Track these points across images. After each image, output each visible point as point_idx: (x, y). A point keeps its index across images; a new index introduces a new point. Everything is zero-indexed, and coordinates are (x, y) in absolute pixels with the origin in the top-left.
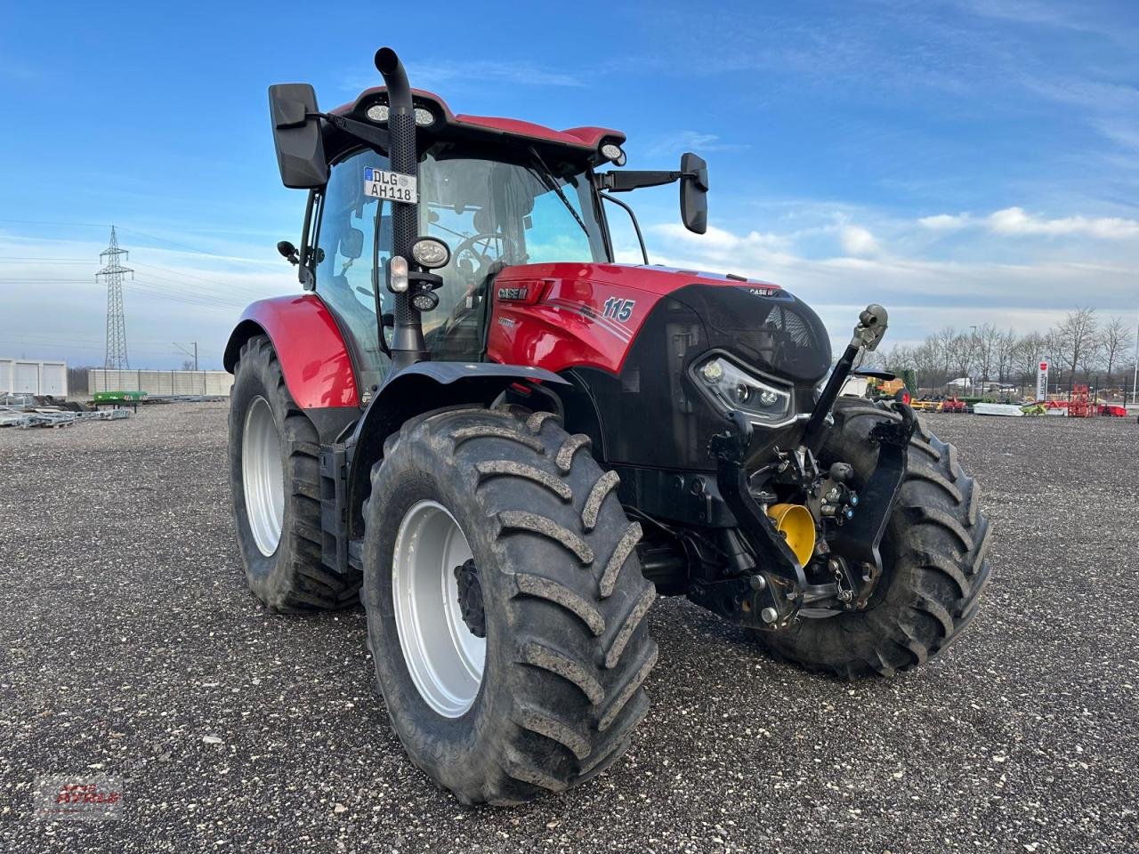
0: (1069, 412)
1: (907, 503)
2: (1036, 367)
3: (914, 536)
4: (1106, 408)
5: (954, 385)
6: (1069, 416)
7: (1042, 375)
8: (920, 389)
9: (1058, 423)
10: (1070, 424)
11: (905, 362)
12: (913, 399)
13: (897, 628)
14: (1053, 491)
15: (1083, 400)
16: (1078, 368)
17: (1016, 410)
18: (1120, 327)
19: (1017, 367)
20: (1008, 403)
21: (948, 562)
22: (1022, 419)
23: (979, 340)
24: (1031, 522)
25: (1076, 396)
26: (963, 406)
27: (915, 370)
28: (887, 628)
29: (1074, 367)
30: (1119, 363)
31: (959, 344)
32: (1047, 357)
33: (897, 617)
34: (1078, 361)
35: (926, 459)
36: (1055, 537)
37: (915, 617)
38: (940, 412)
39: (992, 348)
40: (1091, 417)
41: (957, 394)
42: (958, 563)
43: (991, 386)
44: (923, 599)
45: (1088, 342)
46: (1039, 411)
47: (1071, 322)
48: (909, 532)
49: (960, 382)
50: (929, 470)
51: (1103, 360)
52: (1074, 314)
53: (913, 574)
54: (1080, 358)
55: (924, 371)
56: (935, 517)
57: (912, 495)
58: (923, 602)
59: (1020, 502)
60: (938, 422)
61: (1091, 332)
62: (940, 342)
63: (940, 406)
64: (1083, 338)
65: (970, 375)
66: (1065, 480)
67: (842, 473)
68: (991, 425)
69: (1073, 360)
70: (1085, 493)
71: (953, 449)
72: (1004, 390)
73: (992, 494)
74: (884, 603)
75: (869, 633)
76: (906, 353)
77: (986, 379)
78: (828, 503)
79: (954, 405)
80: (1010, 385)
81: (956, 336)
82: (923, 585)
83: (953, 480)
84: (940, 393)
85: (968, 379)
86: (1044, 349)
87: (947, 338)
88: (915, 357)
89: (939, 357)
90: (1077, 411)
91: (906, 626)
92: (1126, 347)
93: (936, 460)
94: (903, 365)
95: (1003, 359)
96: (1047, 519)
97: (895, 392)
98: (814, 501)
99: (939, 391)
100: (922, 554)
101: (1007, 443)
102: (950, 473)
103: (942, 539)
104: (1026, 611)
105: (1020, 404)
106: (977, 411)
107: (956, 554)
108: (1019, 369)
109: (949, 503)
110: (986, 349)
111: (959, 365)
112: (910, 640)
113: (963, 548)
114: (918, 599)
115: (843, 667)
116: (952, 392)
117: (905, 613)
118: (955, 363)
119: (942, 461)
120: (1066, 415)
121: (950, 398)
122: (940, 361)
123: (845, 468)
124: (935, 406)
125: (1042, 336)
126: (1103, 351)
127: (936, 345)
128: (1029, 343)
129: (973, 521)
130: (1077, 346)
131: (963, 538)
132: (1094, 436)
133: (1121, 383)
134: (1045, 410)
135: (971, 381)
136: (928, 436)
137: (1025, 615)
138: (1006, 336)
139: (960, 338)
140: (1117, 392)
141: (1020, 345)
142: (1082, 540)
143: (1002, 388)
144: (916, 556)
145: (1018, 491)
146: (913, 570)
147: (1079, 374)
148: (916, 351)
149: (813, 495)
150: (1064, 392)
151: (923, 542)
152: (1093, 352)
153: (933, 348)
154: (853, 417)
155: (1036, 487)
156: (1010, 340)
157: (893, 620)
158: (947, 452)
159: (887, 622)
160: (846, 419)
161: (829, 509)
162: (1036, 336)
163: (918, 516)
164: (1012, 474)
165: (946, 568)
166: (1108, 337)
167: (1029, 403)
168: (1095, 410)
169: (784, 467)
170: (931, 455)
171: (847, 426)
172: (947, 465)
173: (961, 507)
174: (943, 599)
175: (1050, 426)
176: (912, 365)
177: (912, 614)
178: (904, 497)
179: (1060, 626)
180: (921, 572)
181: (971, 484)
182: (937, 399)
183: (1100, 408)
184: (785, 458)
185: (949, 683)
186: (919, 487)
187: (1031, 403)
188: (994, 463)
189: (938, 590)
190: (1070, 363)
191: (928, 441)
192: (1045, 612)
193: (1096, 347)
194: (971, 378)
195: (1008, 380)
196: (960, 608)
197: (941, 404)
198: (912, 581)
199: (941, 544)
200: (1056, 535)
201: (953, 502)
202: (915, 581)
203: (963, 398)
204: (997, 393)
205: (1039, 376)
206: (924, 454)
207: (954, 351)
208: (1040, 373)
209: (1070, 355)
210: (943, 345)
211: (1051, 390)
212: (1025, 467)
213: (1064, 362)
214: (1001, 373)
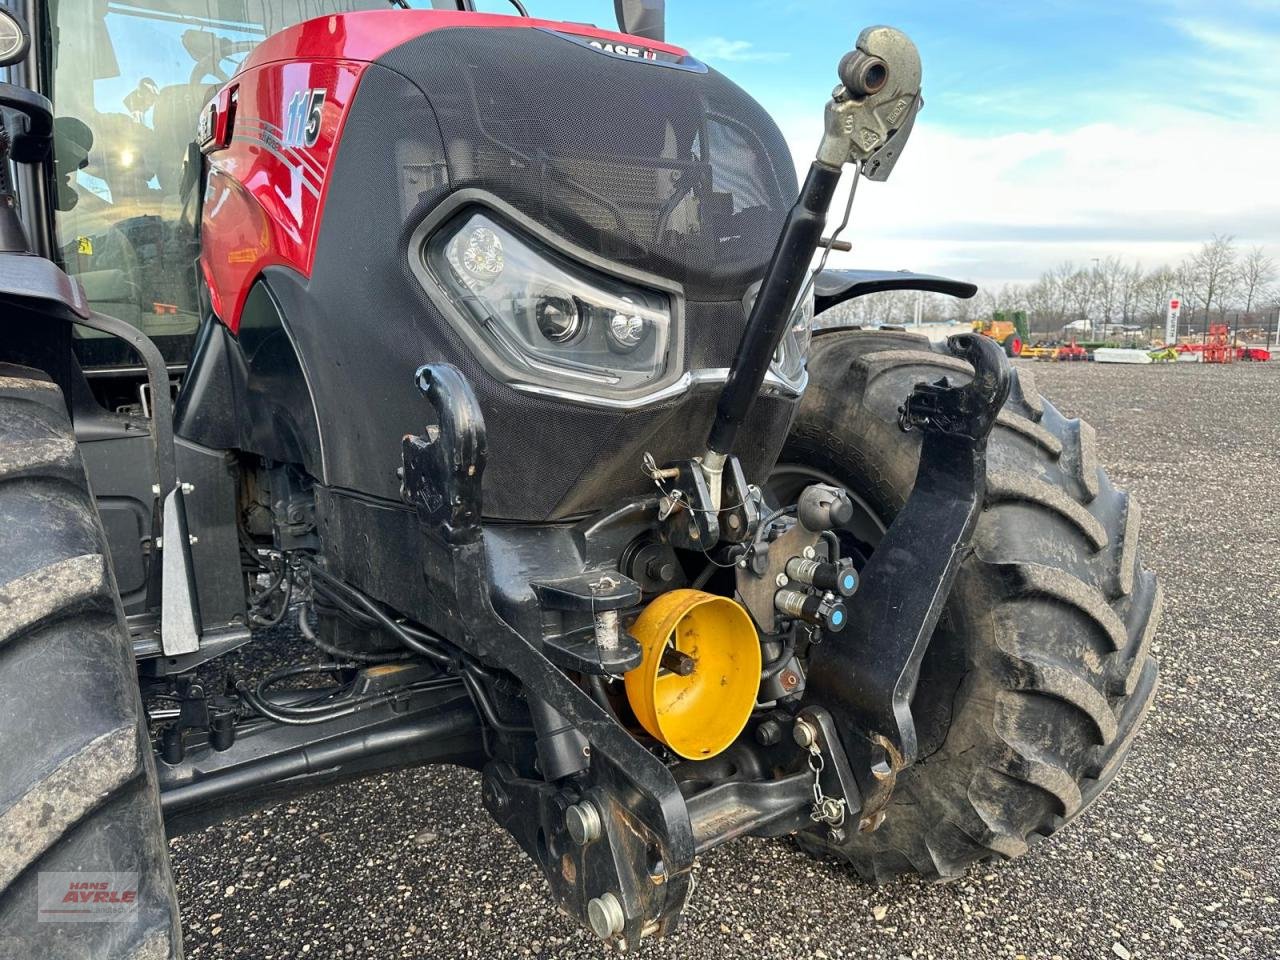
0: (1204, 357)
1: (989, 555)
2: (1166, 305)
3: (1003, 625)
4: (1247, 351)
5: (1072, 329)
6: (1204, 362)
7: (1173, 315)
8: (1033, 334)
9: (1192, 370)
10: (1206, 372)
11: (1016, 303)
12: (1025, 346)
13: (966, 808)
14: (1196, 459)
15: (1221, 343)
16: (1213, 306)
17: (1142, 356)
18: (1262, 257)
19: (1143, 306)
20: (1134, 347)
21: (1076, 679)
22: (1149, 367)
23: (1101, 276)
24: (1177, 509)
25: (1212, 338)
26: (1080, 353)
27: (1028, 312)
28: (946, 804)
29: (1208, 305)
30: (1259, 299)
31: (1078, 282)
32: (1178, 294)
33: (967, 785)
34: (1213, 298)
35: (1033, 457)
36: (1213, 532)
37: (1003, 789)
38: (1055, 361)
39: (1116, 285)
40: (1230, 363)
41: (1075, 339)
42: (1095, 676)
43: (1115, 329)
44: (1020, 758)
45: (1225, 275)
46: (1170, 356)
47: (1206, 253)
48: (993, 615)
49: (1079, 325)
50: (1036, 481)
51: (1241, 296)
52: (1210, 243)
53: (1001, 704)
54: (1216, 294)
55: (1038, 314)
56: (1048, 587)
57: (1000, 536)
58: (1018, 766)
59: (1158, 477)
60: (1053, 372)
61: (1229, 263)
62: (1057, 279)
63: (1055, 353)
64: (1219, 271)
65: (1091, 317)
66: (1210, 442)
67: (823, 513)
68: (1114, 375)
69: (1207, 297)
70: (1239, 460)
71: (1088, 432)
72: (1129, 333)
73: (1122, 465)
74: (942, 755)
75: (912, 808)
76: (1018, 293)
77: (1108, 321)
78: (792, 584)
79: (1072, 351)
80: (1136, 327)
81: (1074, 272)
82: (1021, 726)
83: (1086, 499)
84: (1056, 338)
85: (1088, 321)
86: (1175, 285)
87: (1064, 274)
88: (1027, 297)
89: (1055, 296)
90: (1213, 355)
91: (985, 804)
92: (1268, 280)
93: (1053, 457)
94: (1014, 307)
95: (1128, 297)
96: (1198, 502)
97: (1004, 338)
98: (753, 583)
99: (1055, 335)
100: (1020, 665)
101: (1135, 395)
102: (1082, 486)
103: (1062, 630)
104: (1191, 679)
105: (1148, 349)
106: (1098, 358)
107: (1091, 658)
108: (1146, 308)
109: (1078, 550)
110: (1109, 286)
111: (1077, 305)
112: (992, 835)
113: (1105, 644)
114: (1009, 756)
115: (866, 862)
116: (1069, 336)
117: (982, 778)
118: (1073, 302)
119: (1065, 458)
120: (1201, 360)
121: (1067, 343)
122: (1057, 302)
123: (831, 499)
124: (1050, 353)
125: (1173, 270)
126: (1242, 286)
127: (1052, 282)
128: (1159, 279)
129: (1127, 587)
130: (1213, 280)
131: (1107, 626)
132: (1236, 385)
133: (1263, 321)
134: (1176, 354)
135: (1091, 324)
136: (1038, 406)
137: (1190, 687)
138: (1133, 269)
139: (1079, 275)
140: (1256, 333)
141: (1148, 280)
142: (1253, 536)
143: (1127, 330)
144: (1007, 668)
145: (1154, 459)
146: (1000, 696)
147: (1214, 313)
148: (1030, 291)
149: (749, 569)
150: (1196, 333)
151: (1023, 638)
152: (1231, 287)
153: (1049, 286)
154: (884, 372)
155: (1176, 453)
156: (1136, 276)
157: (960, 791)
158: (1076, 439)
159: (948, 793)
160: (870, 378)
161: (793, 601)
162: (1167, 268)
163: (1010, 583)
164: (1143, 435)
165: (1070, 694)
166: (1247, 269)
167: (1158, 348)
168: (1234, 354)
169: (668, 506)
170: (1043, 447)
171: (873, 391)
172: (1076, 468)
173: (1104, 559)
174: (1062, 752)
175: (1184, 374)
176: (1025, 306)
177: (996, 783)
178: (983, 540)
179: (1249, 712)
180: (1018, 701)
181: (1123, 504)
182: (1052, 345)
183: (1240, 350)
184: (670, 483)
185: (1067, 874)
186: (1017, 519)
187: (1160, 347)
188: (1120, 421)
189: (1053, 736)
190: (1203, 300)
191: (1037, 418)
192: (1223, 681)
193: (1234, 281)
194: (1091, 320)
195: (1134, 321)
196: (1096, 761)
197: (1057, 350)
198: (997, 718)
199: (1060, 642)
200: (1215, 529)
201: (1086, 548)
202: (1004, 718)
203: (1082, 343)
204: (1122, 337)
205: (1170, 315)
206: (1027, 445)
207: (1072, 289)
208: (1171, 311)
209: (1203, 291)
210: (1060, 282)
211: (1182, 330)
212: (1159, 426)
213: (1198, 299)
214: (1125, 313)
